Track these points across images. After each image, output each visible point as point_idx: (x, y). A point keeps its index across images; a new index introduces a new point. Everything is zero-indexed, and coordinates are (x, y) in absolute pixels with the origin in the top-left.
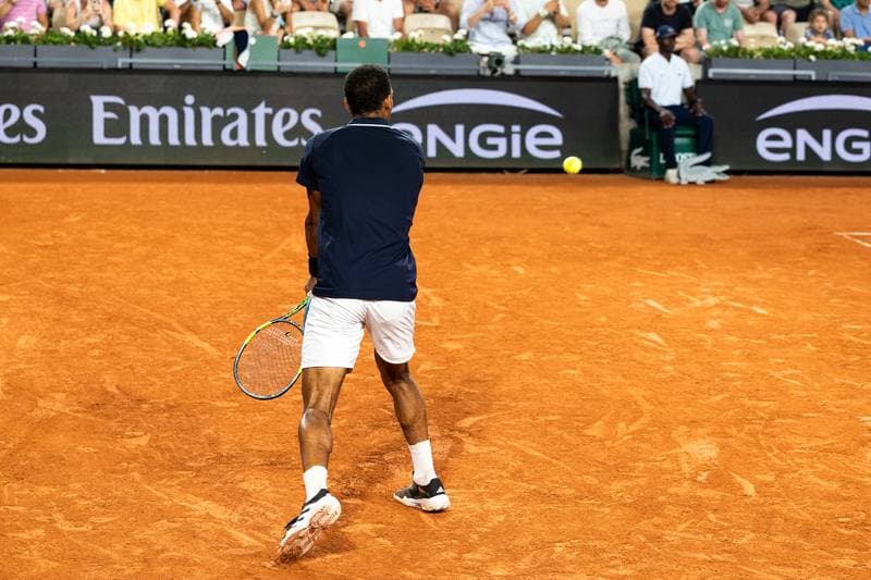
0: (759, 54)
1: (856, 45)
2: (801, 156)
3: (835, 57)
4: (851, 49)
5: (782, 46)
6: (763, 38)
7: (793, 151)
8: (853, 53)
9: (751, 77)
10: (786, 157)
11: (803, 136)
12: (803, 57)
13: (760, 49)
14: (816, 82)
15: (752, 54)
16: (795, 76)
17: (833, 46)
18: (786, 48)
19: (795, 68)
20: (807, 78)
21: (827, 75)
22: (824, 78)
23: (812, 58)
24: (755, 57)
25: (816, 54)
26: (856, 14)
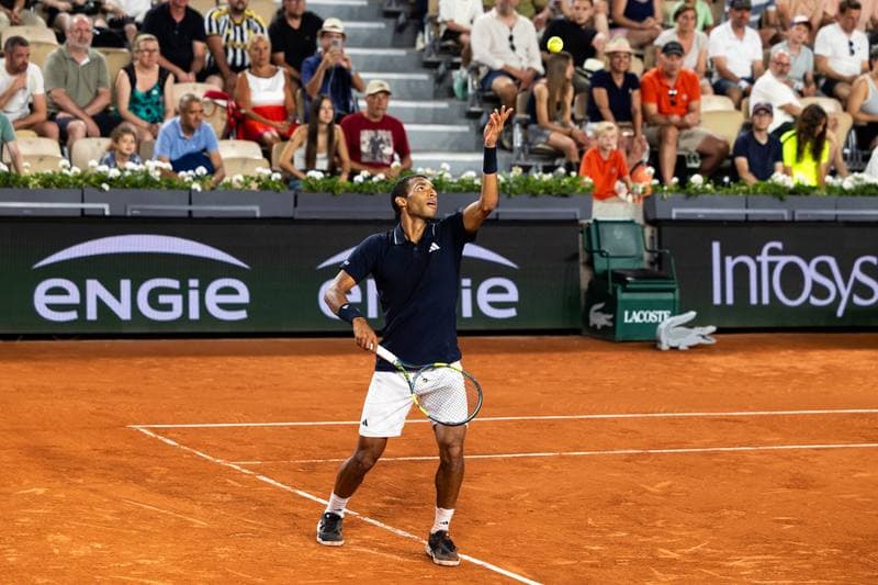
0: (36, 182)
1: (161, 169)
2: (92, 314)
3: (135, 185)
4: (156, 175)
5: (65, 171)
6: (41, 158)
7: (81, 308)
8: (158, 179)
9: (26, 213)
10: (73, 315)
11: (95, 288)
12: (94, 186)
13: (37, 176)
14: (110, 217)
15: (25, 183)
16: (83, 210)
17: (132, 171)
18: (70, 174)
19: (83, 201)
20: (100, 213)
21: (126, 210)
22: (121, 213)
23: (106, 187)
24: (31, 185)
25: (110, 181)
26: (181, 138)
